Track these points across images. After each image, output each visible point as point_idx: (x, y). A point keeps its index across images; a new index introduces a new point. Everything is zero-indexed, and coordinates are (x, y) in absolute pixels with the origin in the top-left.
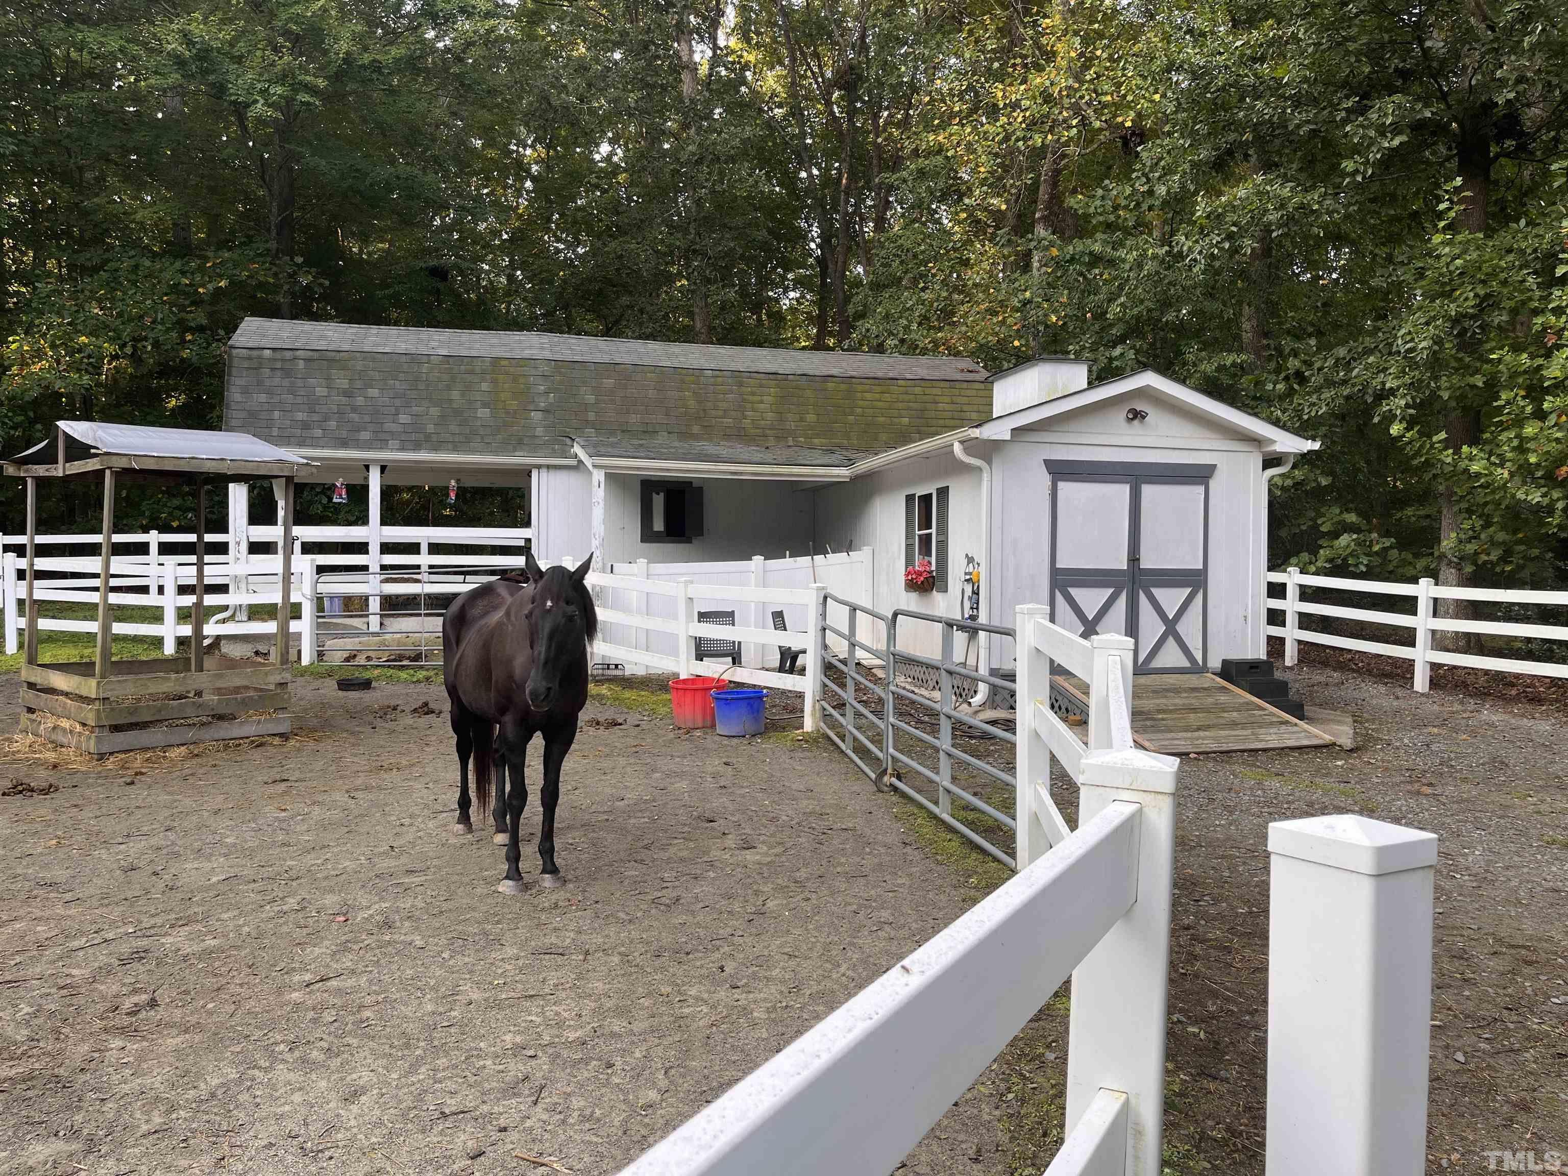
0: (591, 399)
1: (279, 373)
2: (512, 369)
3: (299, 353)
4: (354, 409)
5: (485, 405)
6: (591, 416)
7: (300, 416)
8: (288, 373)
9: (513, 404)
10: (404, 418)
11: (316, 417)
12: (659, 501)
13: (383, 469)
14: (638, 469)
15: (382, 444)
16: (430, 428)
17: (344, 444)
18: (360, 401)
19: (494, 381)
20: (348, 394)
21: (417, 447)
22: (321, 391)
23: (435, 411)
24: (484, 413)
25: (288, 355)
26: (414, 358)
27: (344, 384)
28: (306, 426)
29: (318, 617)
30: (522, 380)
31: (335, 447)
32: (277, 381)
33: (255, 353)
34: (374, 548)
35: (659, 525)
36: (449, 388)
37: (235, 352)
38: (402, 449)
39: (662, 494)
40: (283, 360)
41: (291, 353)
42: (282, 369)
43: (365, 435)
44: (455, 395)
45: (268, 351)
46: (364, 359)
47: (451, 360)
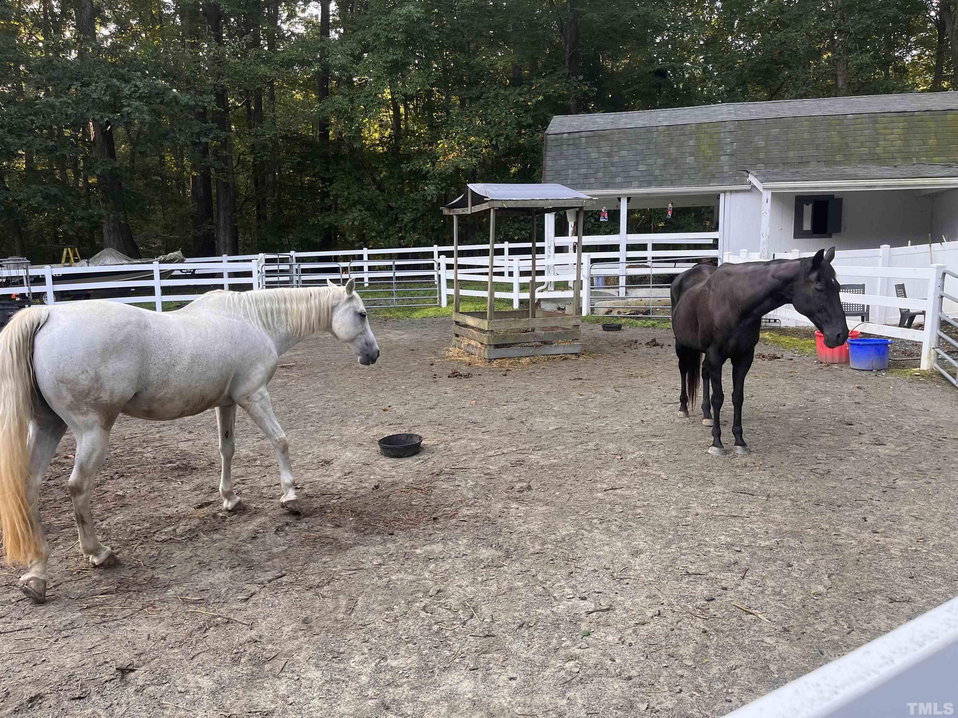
0: (762, 144)
1: (571, 147)
2: (709, 130)
3: (583, 134)
4: (613, 164)
5: (692, 154)
6: (762, 156)
7: (582, 171)
8: (577, 146)
9: (709, 153)
10: (642, 168)
11: (591, 171)
12: (808, 210)
13: (629, 199)
14: (796, 188)
15: (627, 184)
16: (657, 172)
17: (607, 186)
18: (616, 159)
19: (698, 139)
20: (609, 155)
21: (649, 184)
22: (594, 155)
23: (660, 161)
24: (690, 160)
25: (577, 135)
26: (648, 129)
27: (607, 149)
28: (586, 176)
29: (591, 288)
30: (716, 136)
31: (602, 188)
32: (570, 152)
33: (559, 136)
34: (623, 248)
35: (807, 226)
36: (669, 146)
37: (549, 137)
38: (640, 187)
39: (811, 205)
40: (574, 139)
41: (578, 134)
42: (573, 144)
43: (619, 180)
44: (673, 150)
45: (566, 135)
46: (619, 133)
47: (671, 128)
